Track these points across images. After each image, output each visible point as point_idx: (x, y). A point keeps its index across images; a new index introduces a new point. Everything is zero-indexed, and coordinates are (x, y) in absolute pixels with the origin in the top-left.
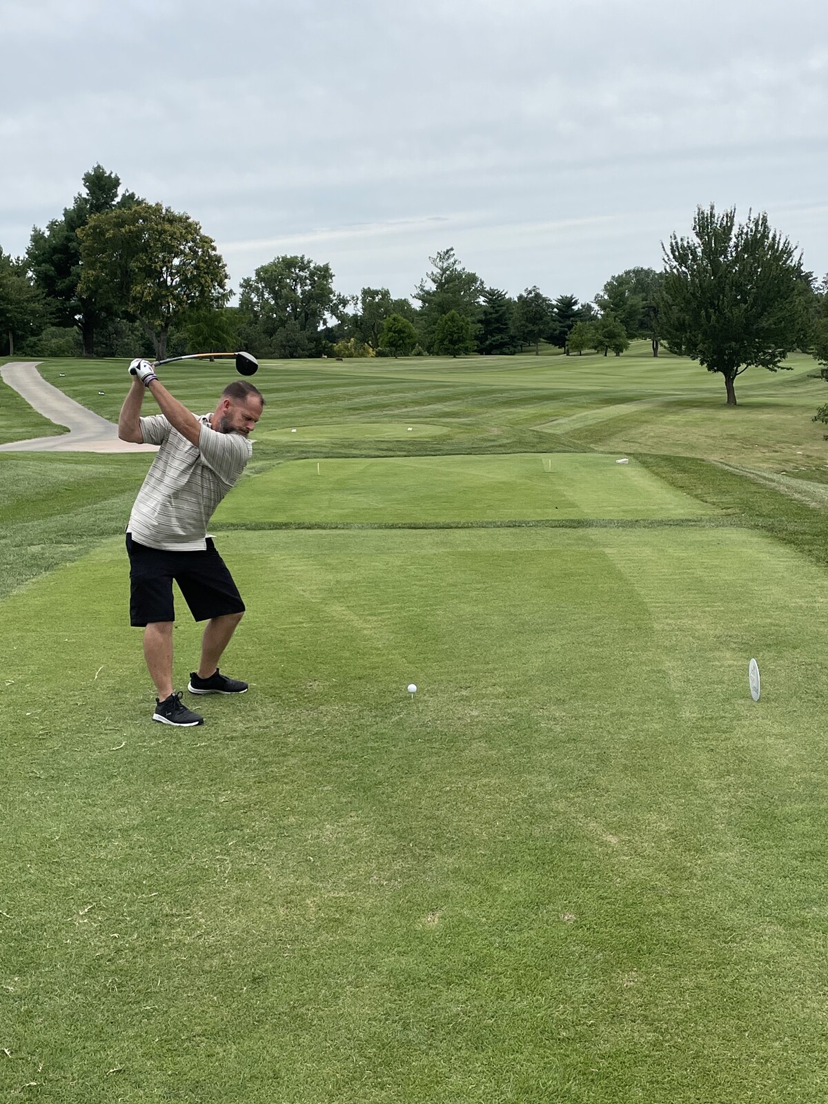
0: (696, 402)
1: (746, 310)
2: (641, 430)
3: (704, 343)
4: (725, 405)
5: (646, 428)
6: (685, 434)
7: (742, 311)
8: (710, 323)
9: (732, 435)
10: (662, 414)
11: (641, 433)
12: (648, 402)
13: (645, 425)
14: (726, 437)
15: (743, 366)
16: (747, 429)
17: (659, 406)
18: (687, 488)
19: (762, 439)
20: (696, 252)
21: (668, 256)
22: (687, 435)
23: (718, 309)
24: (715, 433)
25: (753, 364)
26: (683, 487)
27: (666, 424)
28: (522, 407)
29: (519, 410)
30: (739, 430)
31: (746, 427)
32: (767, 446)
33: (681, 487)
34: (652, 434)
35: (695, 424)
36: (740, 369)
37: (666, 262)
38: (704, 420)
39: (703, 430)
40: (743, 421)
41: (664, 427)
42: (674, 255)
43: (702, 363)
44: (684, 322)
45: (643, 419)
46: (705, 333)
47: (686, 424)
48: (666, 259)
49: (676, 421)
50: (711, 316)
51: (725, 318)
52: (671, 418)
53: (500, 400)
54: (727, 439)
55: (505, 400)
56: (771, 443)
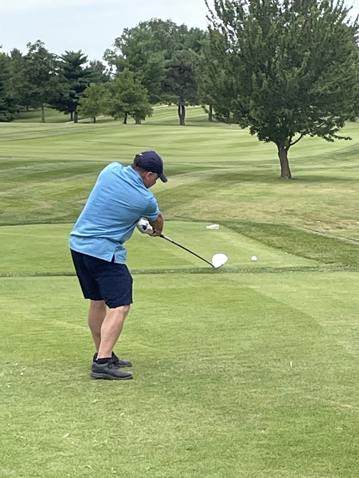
0: (247, 175)
1: (300, 74)
2: (193, 205)
3: (256, 110)
4: (279, 178)
5: (197, 203)
6: (241, 209)
7: (295, 75)
8: (260, 88)
9: (292, 210)
10: (211, 188)
11: (194, 208)
12: (194, 176)
13: (196, 199)
14: (285, 212)
15: (297, 135)
16: (306, 204)
17: (207, 180)
18: (286, 248)
19: (323, 215)
20: (242, 9)
21: (212, 13)
22: (243, 211)
23: (269, 73)
24: (273, 208)
25: (308, 133)
26: (281, 248)
27: (219, 199)
28: (54, 181)
29: (51, 184)
30: (299, 205)
31: (306, 202)
32: (330, 222)
33: (279, 248)
34: (206, 209)
35: (250, 199)
36: (294, 139)
37: (209, 19)
38: (259, 194)
39: (259, 205)
40: (301, 196)
41: (217, 202)
42: (218, 12)
43: (252, 132)
44: (232, 87)
45: (193, 194)
46: (256, 99)
47: (241, 199)
48: (210, 16)
49: (230, 195)
50: (262, 81)
51: (278, 82)
52: (223, 192)
53: (27, 173)
54: (287, 214)
55: (33, 172)
56: (334, 219)
